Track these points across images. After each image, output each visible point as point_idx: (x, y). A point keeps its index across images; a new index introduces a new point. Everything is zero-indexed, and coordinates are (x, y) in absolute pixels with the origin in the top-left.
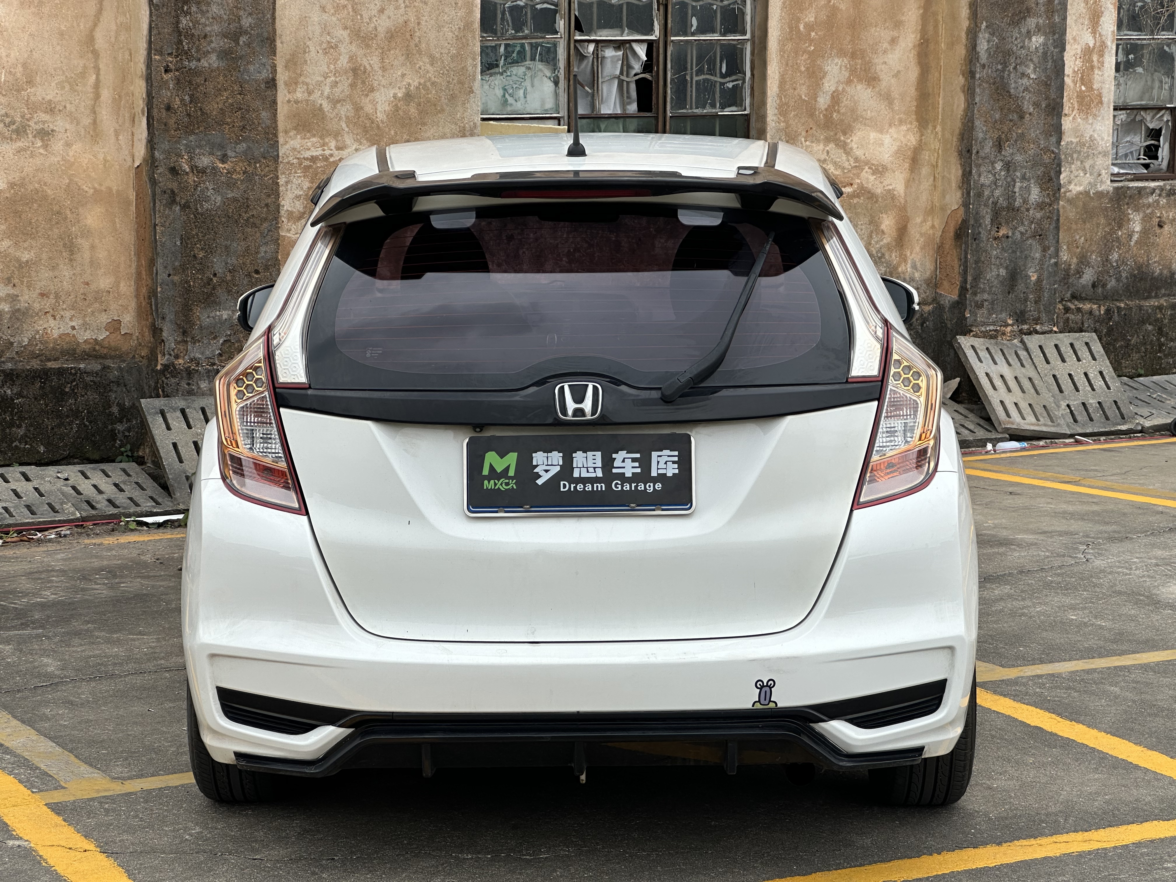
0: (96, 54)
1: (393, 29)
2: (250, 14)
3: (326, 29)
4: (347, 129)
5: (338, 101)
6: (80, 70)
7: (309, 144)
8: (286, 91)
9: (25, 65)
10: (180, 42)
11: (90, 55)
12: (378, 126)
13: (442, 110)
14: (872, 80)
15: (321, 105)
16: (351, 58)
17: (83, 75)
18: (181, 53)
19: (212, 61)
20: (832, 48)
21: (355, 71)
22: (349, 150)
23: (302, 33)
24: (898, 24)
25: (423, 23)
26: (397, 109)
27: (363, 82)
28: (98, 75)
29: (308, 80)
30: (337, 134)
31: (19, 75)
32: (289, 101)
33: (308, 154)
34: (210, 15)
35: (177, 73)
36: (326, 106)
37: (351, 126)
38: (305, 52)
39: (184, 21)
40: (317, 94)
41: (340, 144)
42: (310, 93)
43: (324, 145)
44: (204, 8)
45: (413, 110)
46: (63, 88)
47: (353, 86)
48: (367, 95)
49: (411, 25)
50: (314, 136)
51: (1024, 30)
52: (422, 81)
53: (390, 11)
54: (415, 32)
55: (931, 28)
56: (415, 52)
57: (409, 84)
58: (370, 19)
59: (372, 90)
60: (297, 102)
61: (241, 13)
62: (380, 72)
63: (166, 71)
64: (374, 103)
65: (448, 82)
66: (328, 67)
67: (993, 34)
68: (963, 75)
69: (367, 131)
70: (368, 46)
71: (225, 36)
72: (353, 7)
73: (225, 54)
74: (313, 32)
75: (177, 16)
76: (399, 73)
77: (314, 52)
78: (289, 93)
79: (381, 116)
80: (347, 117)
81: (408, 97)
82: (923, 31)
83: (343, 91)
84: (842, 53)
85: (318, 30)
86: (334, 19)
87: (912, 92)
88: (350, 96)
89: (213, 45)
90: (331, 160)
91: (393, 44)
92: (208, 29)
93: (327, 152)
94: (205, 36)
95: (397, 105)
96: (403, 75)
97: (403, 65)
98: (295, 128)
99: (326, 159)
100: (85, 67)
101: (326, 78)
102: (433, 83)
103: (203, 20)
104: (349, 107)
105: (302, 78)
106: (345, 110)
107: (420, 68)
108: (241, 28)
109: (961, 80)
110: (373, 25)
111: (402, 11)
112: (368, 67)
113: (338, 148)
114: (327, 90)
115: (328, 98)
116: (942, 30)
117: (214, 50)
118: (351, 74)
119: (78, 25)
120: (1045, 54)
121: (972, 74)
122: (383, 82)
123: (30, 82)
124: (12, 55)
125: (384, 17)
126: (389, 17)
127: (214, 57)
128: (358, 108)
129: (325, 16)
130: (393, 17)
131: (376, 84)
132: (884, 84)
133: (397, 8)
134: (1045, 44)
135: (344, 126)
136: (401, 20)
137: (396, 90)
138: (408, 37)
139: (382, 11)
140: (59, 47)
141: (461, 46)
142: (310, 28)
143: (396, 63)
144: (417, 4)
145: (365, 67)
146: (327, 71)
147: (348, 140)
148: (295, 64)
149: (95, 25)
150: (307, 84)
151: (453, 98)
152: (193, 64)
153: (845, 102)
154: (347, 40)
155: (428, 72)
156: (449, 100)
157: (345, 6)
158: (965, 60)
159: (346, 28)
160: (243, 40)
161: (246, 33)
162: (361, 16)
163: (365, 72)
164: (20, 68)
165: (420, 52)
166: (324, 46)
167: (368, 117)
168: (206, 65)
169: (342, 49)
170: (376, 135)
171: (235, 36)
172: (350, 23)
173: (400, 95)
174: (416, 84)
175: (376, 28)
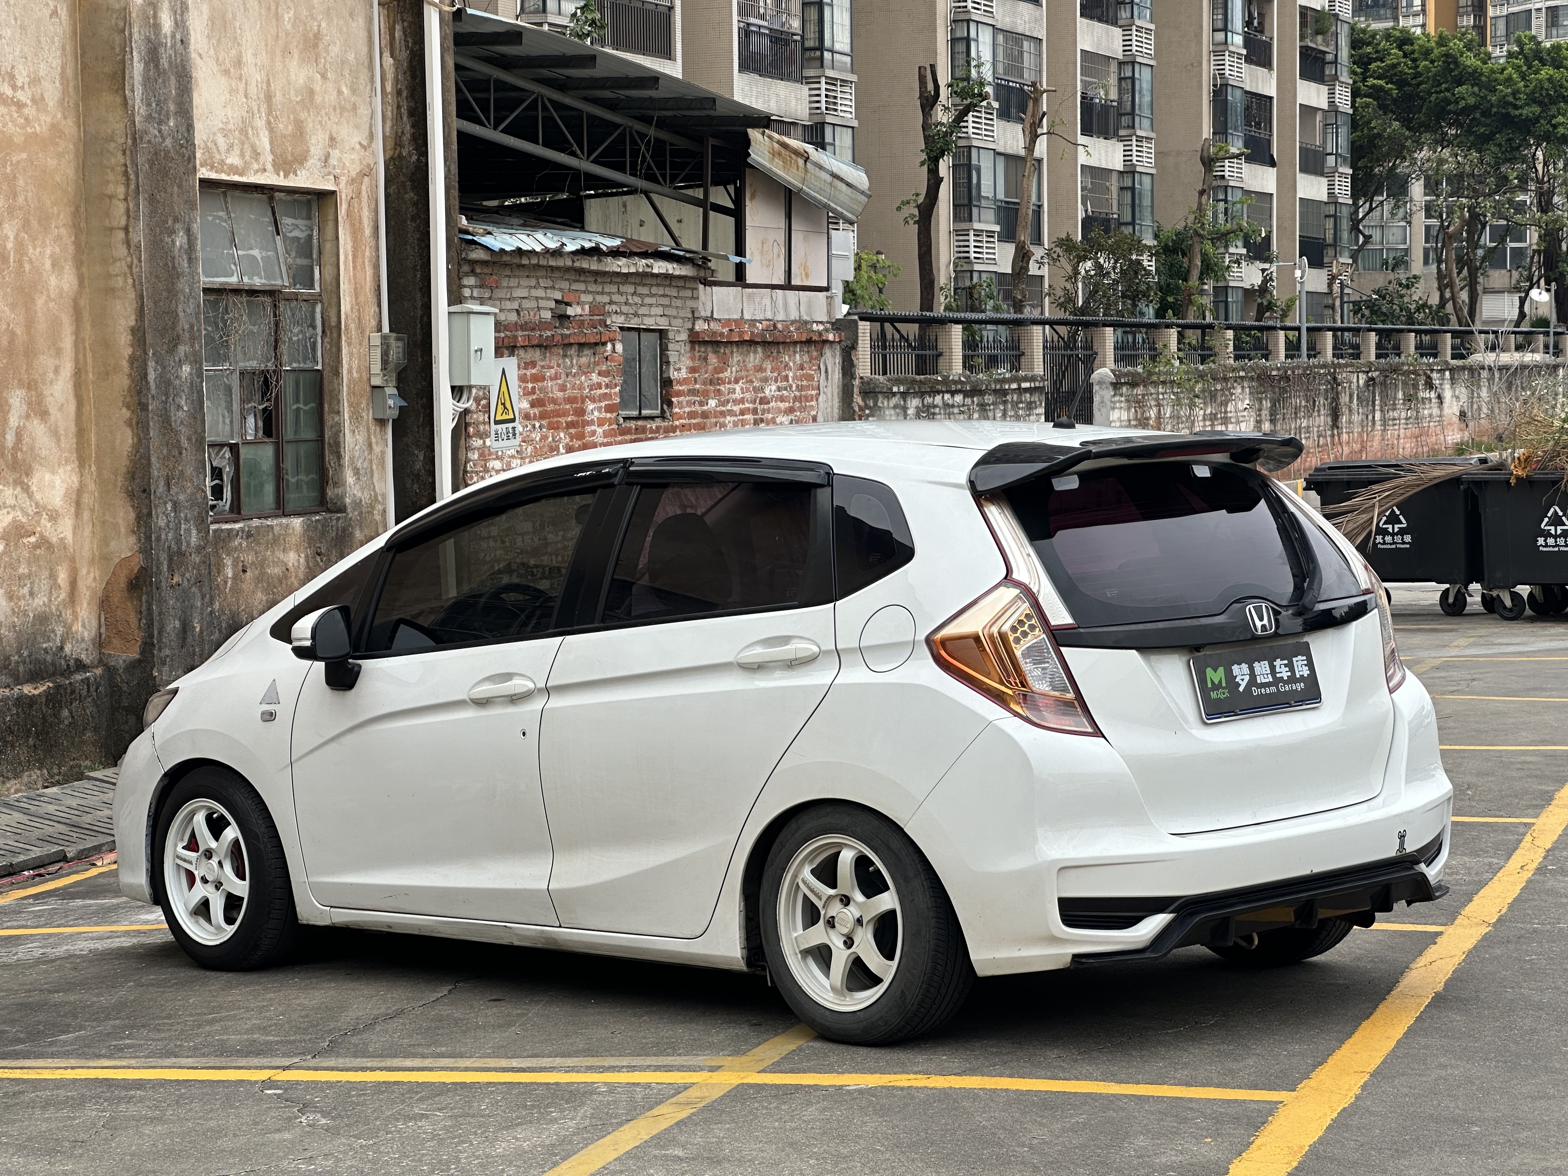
14: (44, 414)
20: (13, 378)
24: (59, 352)
51: (177, 359)
55: (81, 356)
67: (157, 363)
68: (128, 408)
82: (77, 361)
84: (21, 384)
87: (73, 428)
109: (126, 413)
116: (90, 360)
120: (192, 384)
121: (144, 407)
132: (53, 418)
134: (191, 374)
153: (26, 440)
158: (129, 391)
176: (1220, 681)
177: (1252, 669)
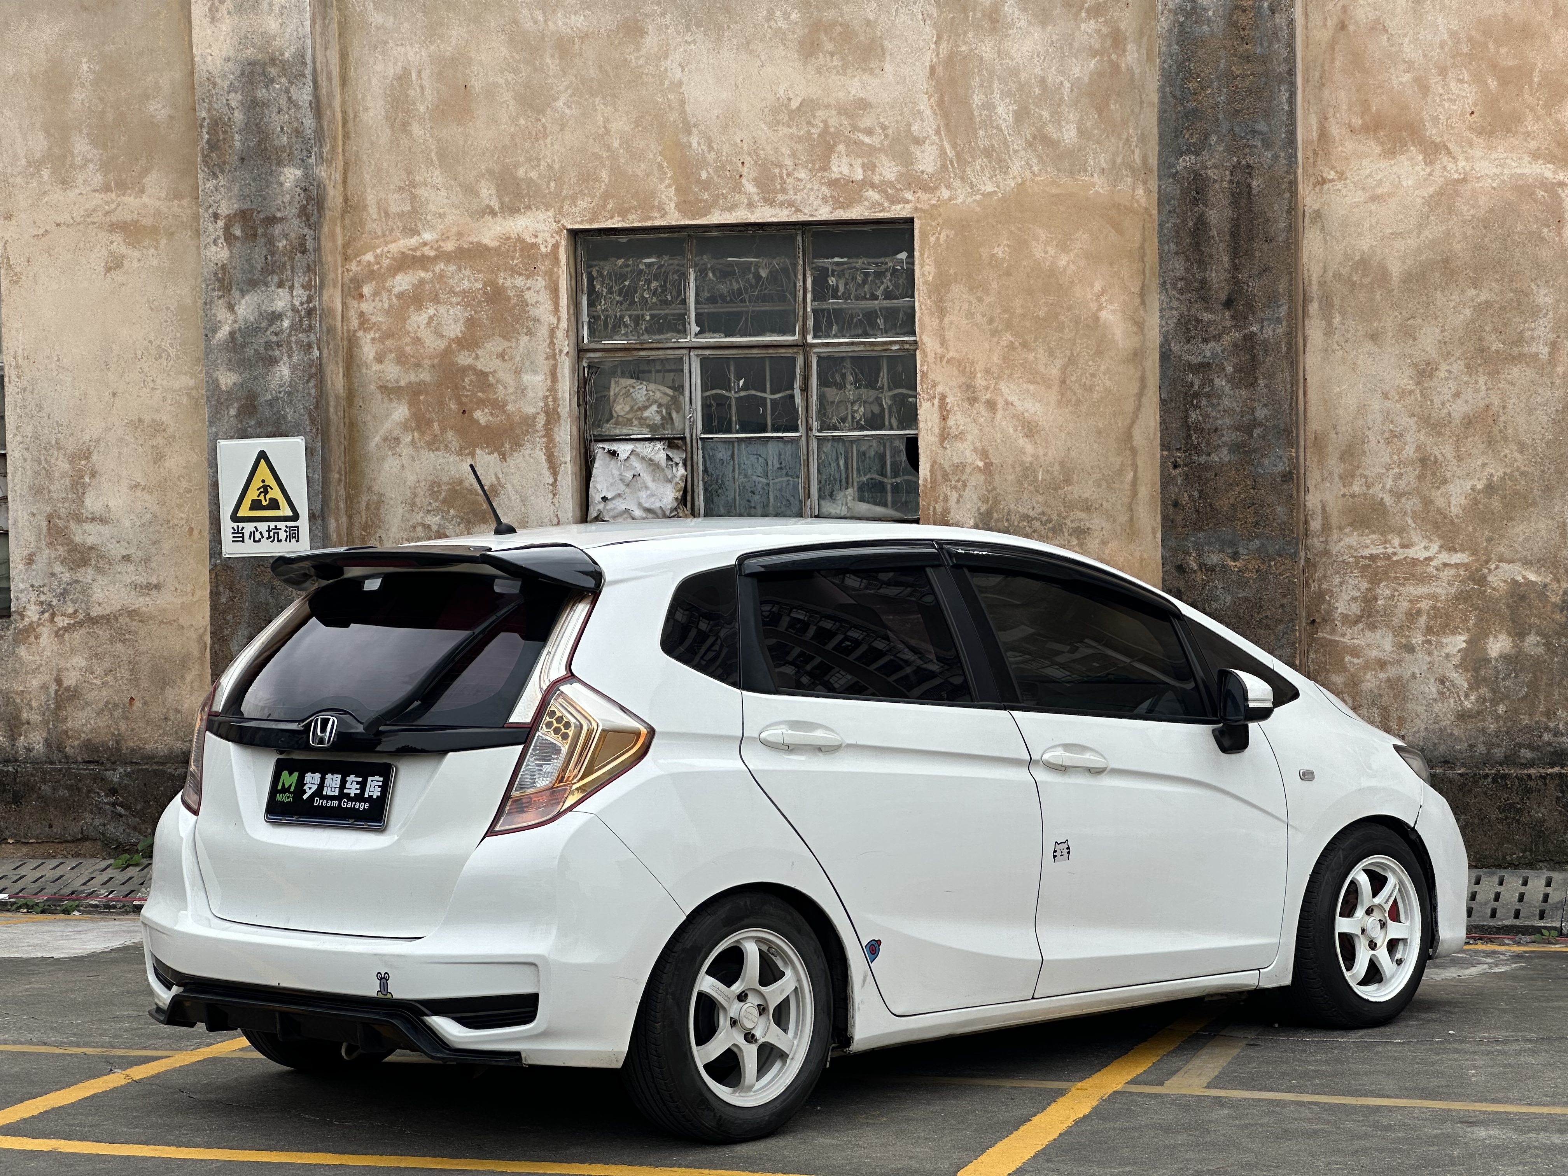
0: (1134, 451)
1: (1471, 414)
2: (1265, 405)
3: (1388, 417)
4: (1413, 525)
5: (1404, 494)
6: (1117, 467)
7: (1368, 541)
8: (1341, 485)
9: (1062, 464)
10: (1189, 436)
11: (1128, 453)
12: (1452, 522)
13: (1534, 504)
15: (1382, 499)
16: (1419, 448)
17: (1121, 472)
18: (1190, 448)
19: (1224, 455)
21: (1423, 461)
22: (1417, 548)
23: (1360, 422)
25: (1510, 406)
26: (1476, 502)
27: (1434, 474)
28: (1136, 472)
29: (1366, 473)
30: (1401, 531)
31: (1056, 473)
32: (1344, 495)
33: (1367, 552)
34: (1221, 408)
35: (1186, 469)
36: (1388, 500)
37: (1419, 521)
38: (1363, 442)
39: (1194, 416)
40: (1377, 487)
41: (1405, 541)
42: (1369, 487)
43: (1385, 542)
44: (1215, 401)
45: (1496, 504)
46: (1100, 486)
47: (1421, 477)
48: (1438, 488)
49: (1494, 409)
50: (1374, 532)
52: (1508, 471)
53: (1468, 394)
54: (1499, 416)
56: (1499, 438)
57: (1492, 475)
58: (1443, 404)
59: (1445, 482)
60: (1353, 496)
61: (1256, 404)
62: (1455, 462)
63: (1176, 466)
64: (1447, 496)
65: (1543, 471)
66: (1391, 458)
69: (1438, 528)
70: (1439, 434)
71: (1237, 428)
72: (1421, 393)
73: (1235, 448)
74: (1374, 421)
75: (1187, 411)
76: (1479, 463)
77: (1374, 442)
78: (1345, 486)
79: (1455, 510)
80: (1414, 512)
81: (1490, 489)
83: (1409, 483)
85: (1379, 419)
86: (1399, 406)
88: (1417, 490)
89: (1224, 439)
90: (1395, 558)
91: (1471, 431)
92: (1219, 422)
93: (1390, 551)
94: (1216, 430)
95: (1475, 498)
96: (1484, 465)
97: (1483, 453)
98: (1351, 524)
99: (1388, 557)
100: (1122, 464)
101: (1388, 470)
102: (1523, 474)
103: (1214, 414)
104: (1416, 500)
105: (1360, 471)
106: (1412, 504)
107: (1506, 456)
108: (1255, 420)
110: (1446, 411)
111: (1483, 394)
112: (1439, 456)
113: (1403, 546)
114: (1389, 484)
115: (1391, 491)
117: (1225, 444)
118: (1418, 465)
119: (1116, 423)
122: (1459, 473)
123: (1067, 481)
124: (1050, 454)
125: (1459, 401)
126: (1467, 402)
127: (1225, 451)
128: (1427, 502)
129: (1388, 404)
130: (1471, 401)
131: (1449, 475)
133: (1477, 391)
135: (1410, 521)
136: (1482, 404)
137: (1476, 482)
138: (1492, 423)
139: (1457, 395)
140: (1096, 446)
141: (1558, 430)
142: (1369, 416)
143: (1474, 451)
144: (1501, 386)
145: (1435, 457)
146: (1389, 461)
147: (1415, 537)
148: (1352, 455)
149: (1133, 422)
150: (1366, 477)
151: (1548, 489)
152: (1203, 459)
154: (1414, 427)
155: (1516, 460)
156: (1544, 492)
157: (1411, 392)
159: (1413, 415)
160: (1257, 432)
161: (1260, 424)
162: (1432, 401)
163: (1436, 462)
164: (1057, 467)
165: (1505, 439)
166: (1387, 435)
167: (1439, 511)
168: (1217, 459)
169: (1408, 439)
170: (1450, 531)
171: (1248, 430)
172: (1417, 410)
173: (1479, 487)
174: (1501, 474)
175: (1449, 414)
176: (290, 786)
177: (323, 780)
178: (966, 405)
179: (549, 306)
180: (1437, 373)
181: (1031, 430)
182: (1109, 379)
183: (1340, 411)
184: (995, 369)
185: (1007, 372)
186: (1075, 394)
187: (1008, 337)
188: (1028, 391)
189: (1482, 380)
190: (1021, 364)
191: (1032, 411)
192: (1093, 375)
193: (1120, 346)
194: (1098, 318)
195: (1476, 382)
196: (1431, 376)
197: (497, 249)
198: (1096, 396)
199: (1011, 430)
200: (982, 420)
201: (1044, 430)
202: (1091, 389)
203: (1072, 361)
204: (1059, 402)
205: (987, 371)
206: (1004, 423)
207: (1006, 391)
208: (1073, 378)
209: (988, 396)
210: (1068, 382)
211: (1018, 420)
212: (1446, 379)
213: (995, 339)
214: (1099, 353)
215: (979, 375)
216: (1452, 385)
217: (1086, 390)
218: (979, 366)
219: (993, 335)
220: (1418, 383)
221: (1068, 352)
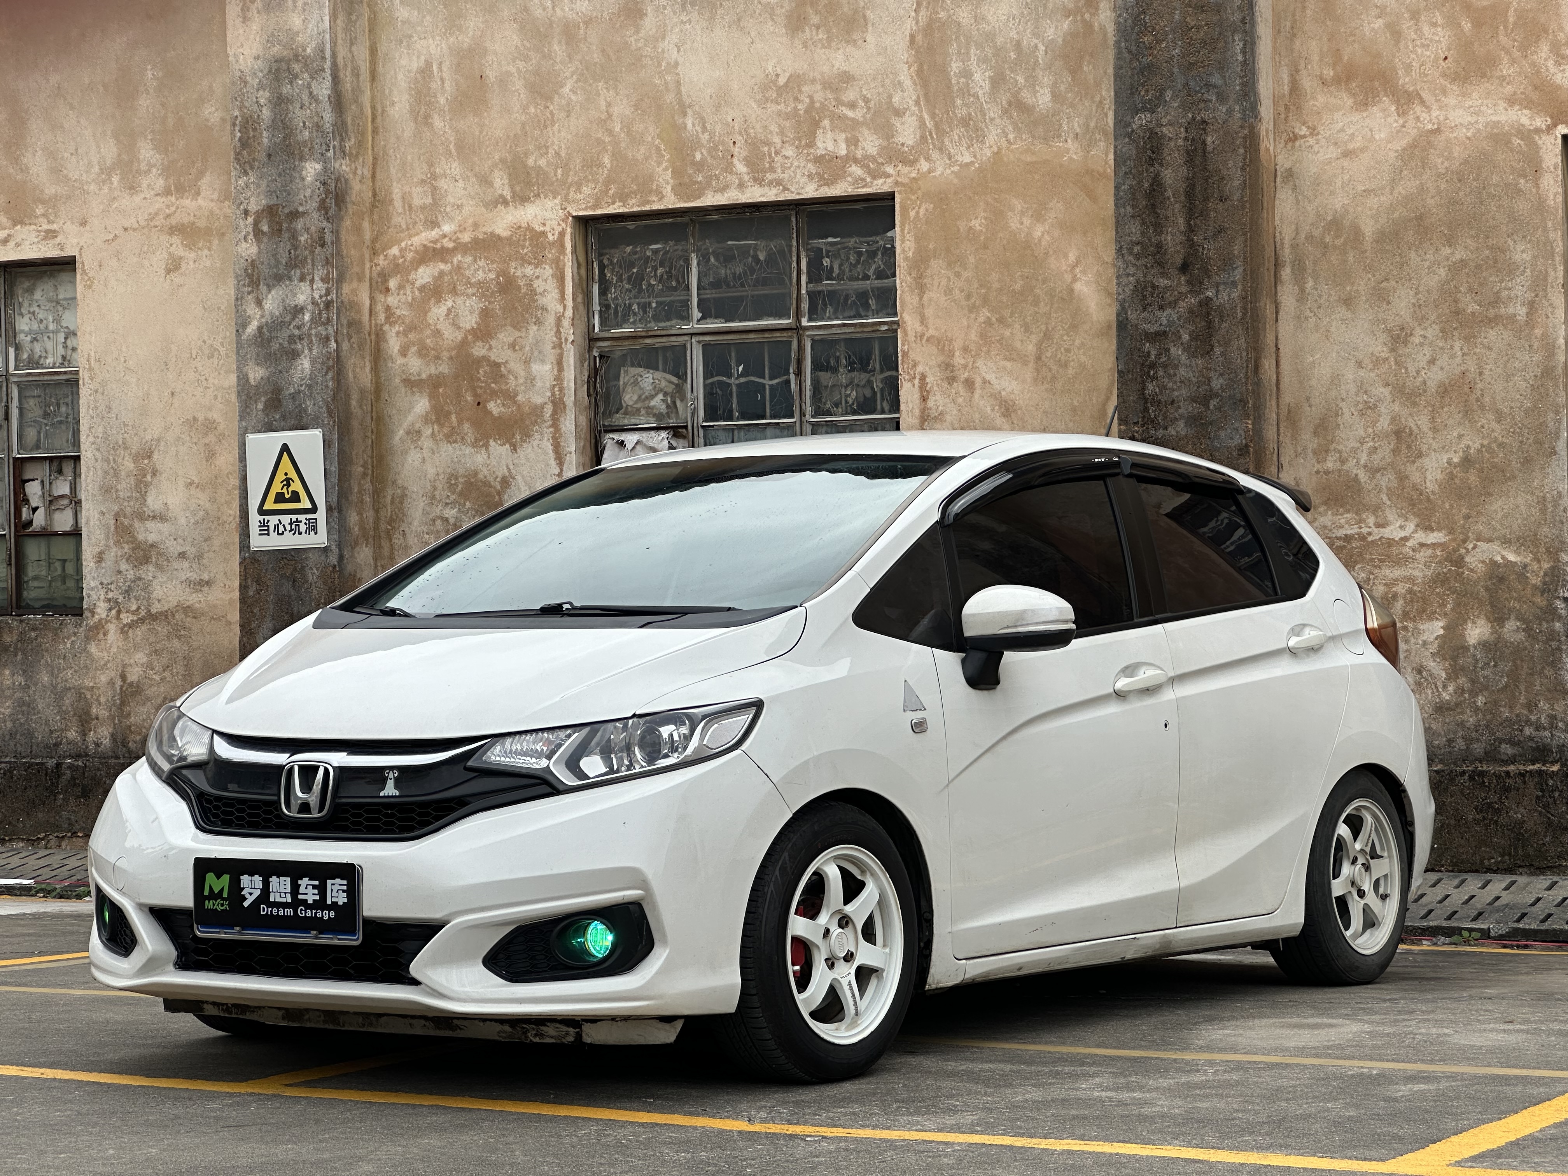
1: (1447, 382)
2: (1221, 375)
3: (1362, 388)
4: (1388, 503)
5: (1378, 470)
7: (1342, 521)
8: (1314, 461)
12: (1428, 499)
13: (1513, 477)
15: (1356, 475)
16: (1393, 420)
18: (1147, 421)
19: (1180, 428)
21: (1398, 433)
22: (1392, 527)
23: (1333, 393)
25: (1487, 372)
26: (1452, 477)
27: (1409, 447)
29: (1341, 447)
30: (1376, 509)
32: (1318, 472)
33: (1341, 533)
34: (1177, 379)
36: (1363, 476)
37: (1394, 498)
38: (1337, 415)
39: (1150, 387)
40: (1351, 463)
41: (1381, 521)
42: (1343, 462)
43: (1360, 522)
44: (1172, 371)
45: (1473, 478)
47: (1396, 451)
48: (1414, 462)
49: (1471, 376)
50: (1348, 511)
52: (1485, 442)
53: (1444, 360)
54: (1475, 383)
56: (1475, 407)
57: (1468, 447)
58: (1418, 372)
59: (1420, 455)
60: (1327, 473)
61: (1212, 374)
62: (1430, 434)
64: (1423, 471)
65: (1521, 442)
66: (1365, 431)
69: (1414, 505)
70: (1414, 404)
71: (1193, 400)
72: (1396, 360)
73: (1193, 420)
74: (1347, 392)
75: (1144, 382)
76: (1455, 434)
77: (1348, 414)
78: (1319, 462)
79: (1431, 486)
80: (1389, 489)
81: (1467, 462)
83: (1384, 458)
85: (1353, 388)
86: (1372, 375)
88: (1392, 464)
89: (1180, 411)
90: (1370, 539)
91: (1447, 400)
92: (1176, 393)
93: (1365, 530)
94: (1173, 402)
95: (1451, 473)
96: (1460, 436)
97: (1459, 424)
98: (1325, 503)
99: (1363, 538)
101: (1362, 444)
102: (1501, 445)
103: (1170, 385)
104: (1391, 476)
105: (1334, 445)
106: (1386, 480)
107: (1483, 427)
108: (1211, 390)
110: (1421, 379)
111: (1458, 360)
112: (1414, 428)
113: (1378, 526)
114: (1364, 458)
115: (1365, 466)
117: (1182, 416)
118: (1393, 437)
119: (1091, 400)
122: (1435, 445)
125: (1435, 369)
126: (1442, 369)
128: (1402, 478)
129: (1362, 373)
130: (1447, 368)
131: (1424, 448)
133: (1452, 357)
135: (1385, 498)
136: (1458, 371)
137: (1451, 455)
138: (1468, 391)
141: (1537, 397)
142: (1343, 387)
143: (1450, 422)
144: (1478, 350)
145: (1410, 429)
146: (1363, 434)
147: (1391, 515)
148: (1326, 429)
150: (1340, 452)
151: (1527, 461)
154: (1389, 398)
155: (1493, 431)
156: (1522, 464)
157: (1385, 360)
159: (1387, 385)
160: (1213, 403)
161: (1216, 395)
162: (1406, 369)
163: (1411, 434)
165: (1482, 408)
166: (1361, 406)
167: (1414, 487)
169: (1383, 410)
170: (1426, 508)
171: (1205, 400)
172: (1392, 379)
173: (1456, 460)
174: (1477, 445)
175: (1425, 383)
178: (946, 385)
179: (555, 294)
180: (1412, 339)
181: (1007, 410)
182: (1084, 354)
183: (1314, 382)
184: (972, 347)
185: (984, 349)
186: (1050, 370)
187: (985, 313)
188: (1005, 368)
189: (1457, 345)
190: (998, 341)
191: (1008, 390)
192: (1068, 350)
193: (1095, 318)
194: (1072, 290)
195: (1452, 347)
196: (1405, 342)
197: (508, 239)
198: (1071, 372)
199: (989, 409)
200: (960, 400)
201: (1020, 409)
202: (1065, 365)
203: (1047, 336)
204: (1035, 380)
205: (966, 350)
206: (982, 403)
207: (983, 369)
208: (1049, 354)
209: (966, 375)
210: (1044, 358)
211: (996, 399)
212: (1421, 344)
213: (973, 316)
214: (1074, 327)
215: (957, 353)
216: (1427, 351)
217: (1061, 366)
218: (958, 344)
219: (970, 311)
220: (1393, 350)
221: (1043, 327)
